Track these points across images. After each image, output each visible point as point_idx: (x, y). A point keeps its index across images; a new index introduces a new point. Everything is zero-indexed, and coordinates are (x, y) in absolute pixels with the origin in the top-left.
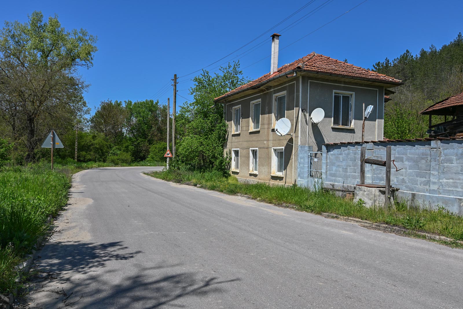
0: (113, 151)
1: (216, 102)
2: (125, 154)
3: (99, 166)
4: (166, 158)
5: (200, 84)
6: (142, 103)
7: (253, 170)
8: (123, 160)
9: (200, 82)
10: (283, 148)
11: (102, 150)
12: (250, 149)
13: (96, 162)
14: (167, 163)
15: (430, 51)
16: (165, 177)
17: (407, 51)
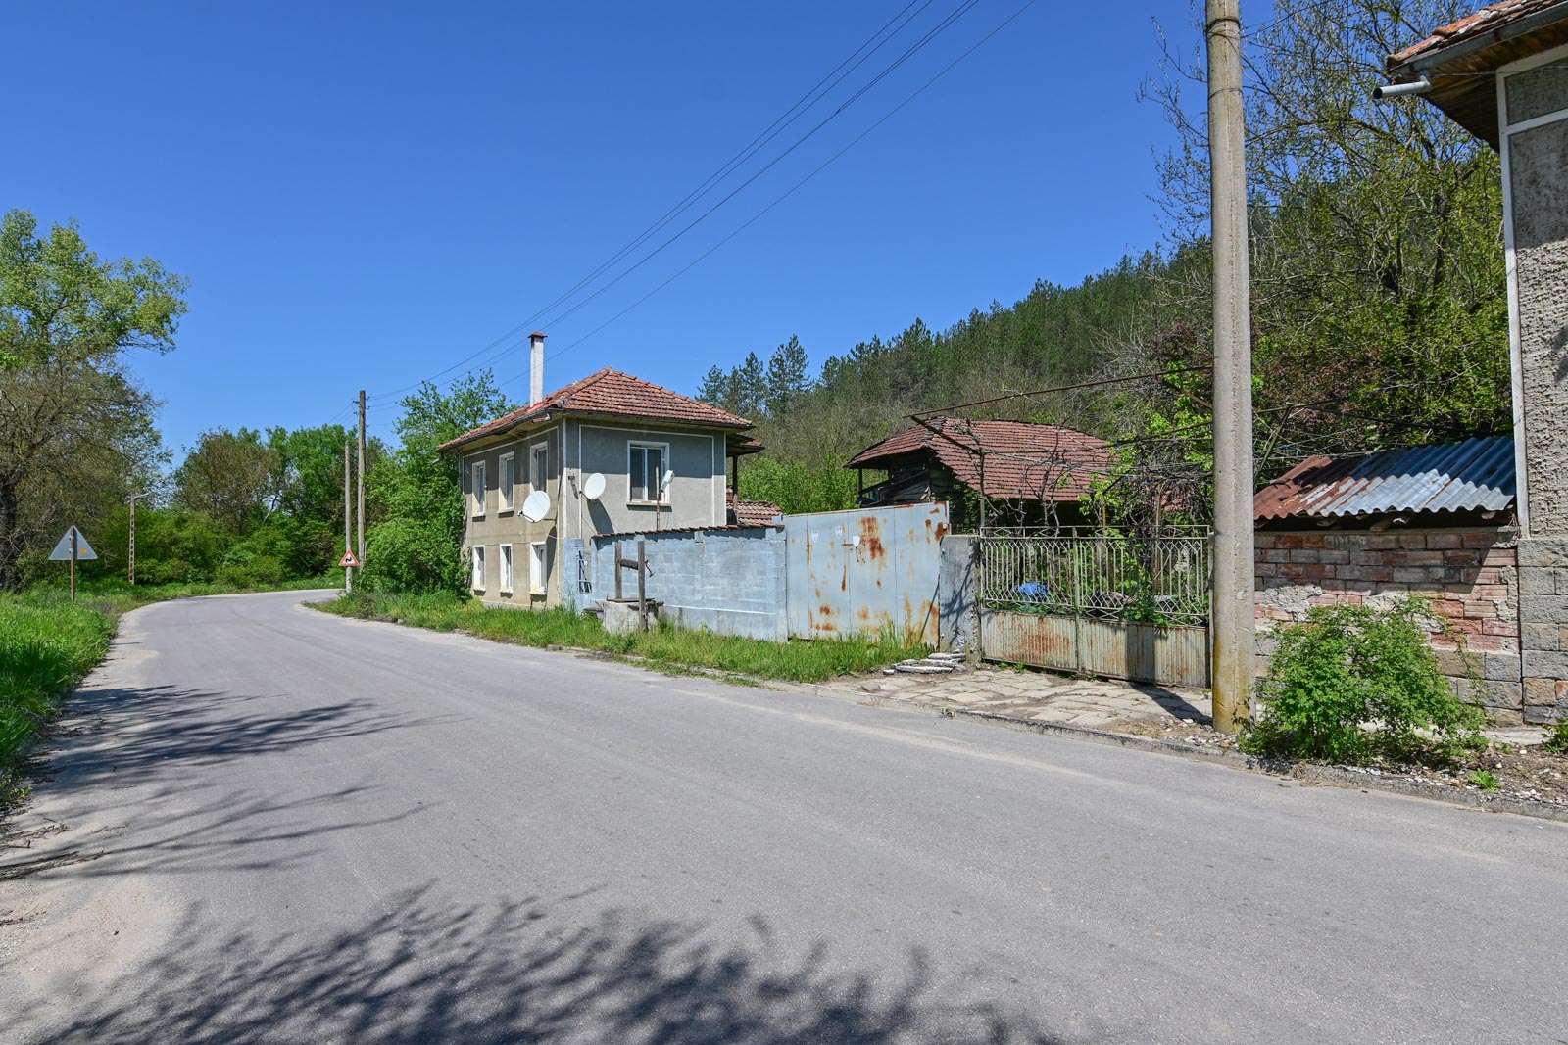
0: (235, 554)
1: (443, 452)
2: (267, 560)
3: (194, 593)
4: (344, 568)
5: (417, 411)
6: (313, 432)
7: (507, 585)
8: (260, 576)
9: (416, 406)
10: (544, 542)
11: (202, 554)
12: (501, 545)
13: (186, 583)
14: (348, 578)
15: (990, 312)
16: (341, 609)
17: (919, 322)
